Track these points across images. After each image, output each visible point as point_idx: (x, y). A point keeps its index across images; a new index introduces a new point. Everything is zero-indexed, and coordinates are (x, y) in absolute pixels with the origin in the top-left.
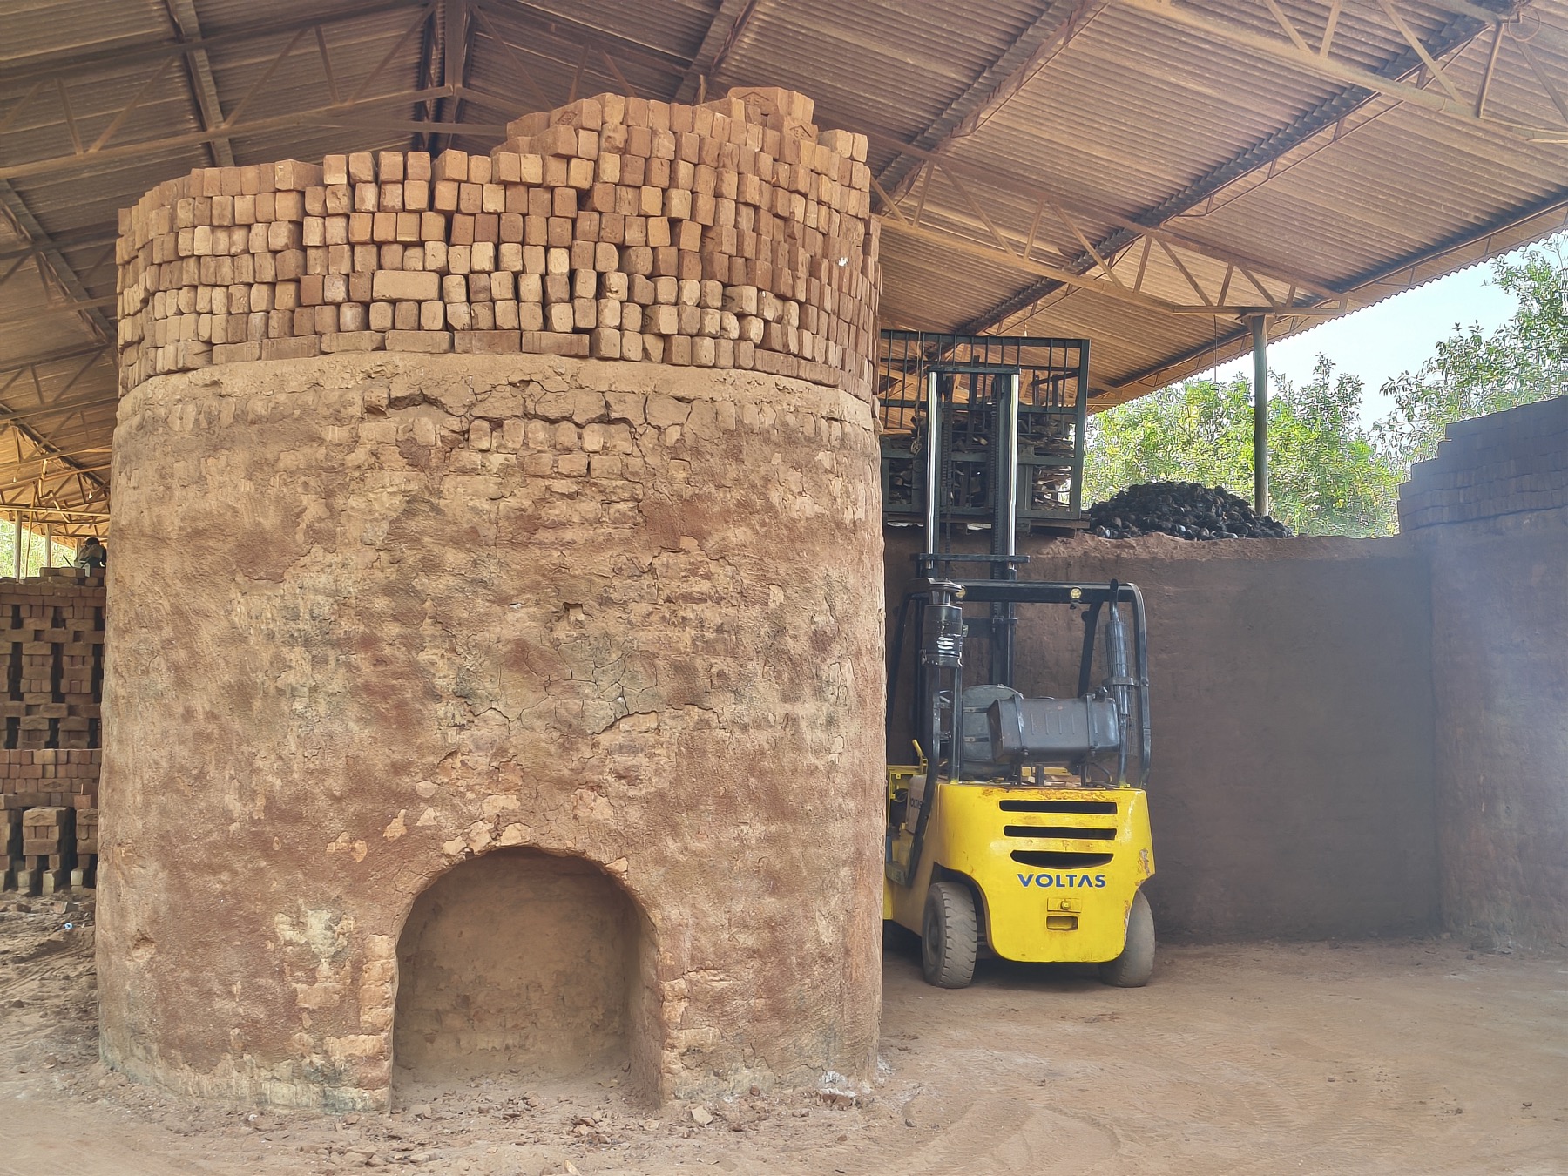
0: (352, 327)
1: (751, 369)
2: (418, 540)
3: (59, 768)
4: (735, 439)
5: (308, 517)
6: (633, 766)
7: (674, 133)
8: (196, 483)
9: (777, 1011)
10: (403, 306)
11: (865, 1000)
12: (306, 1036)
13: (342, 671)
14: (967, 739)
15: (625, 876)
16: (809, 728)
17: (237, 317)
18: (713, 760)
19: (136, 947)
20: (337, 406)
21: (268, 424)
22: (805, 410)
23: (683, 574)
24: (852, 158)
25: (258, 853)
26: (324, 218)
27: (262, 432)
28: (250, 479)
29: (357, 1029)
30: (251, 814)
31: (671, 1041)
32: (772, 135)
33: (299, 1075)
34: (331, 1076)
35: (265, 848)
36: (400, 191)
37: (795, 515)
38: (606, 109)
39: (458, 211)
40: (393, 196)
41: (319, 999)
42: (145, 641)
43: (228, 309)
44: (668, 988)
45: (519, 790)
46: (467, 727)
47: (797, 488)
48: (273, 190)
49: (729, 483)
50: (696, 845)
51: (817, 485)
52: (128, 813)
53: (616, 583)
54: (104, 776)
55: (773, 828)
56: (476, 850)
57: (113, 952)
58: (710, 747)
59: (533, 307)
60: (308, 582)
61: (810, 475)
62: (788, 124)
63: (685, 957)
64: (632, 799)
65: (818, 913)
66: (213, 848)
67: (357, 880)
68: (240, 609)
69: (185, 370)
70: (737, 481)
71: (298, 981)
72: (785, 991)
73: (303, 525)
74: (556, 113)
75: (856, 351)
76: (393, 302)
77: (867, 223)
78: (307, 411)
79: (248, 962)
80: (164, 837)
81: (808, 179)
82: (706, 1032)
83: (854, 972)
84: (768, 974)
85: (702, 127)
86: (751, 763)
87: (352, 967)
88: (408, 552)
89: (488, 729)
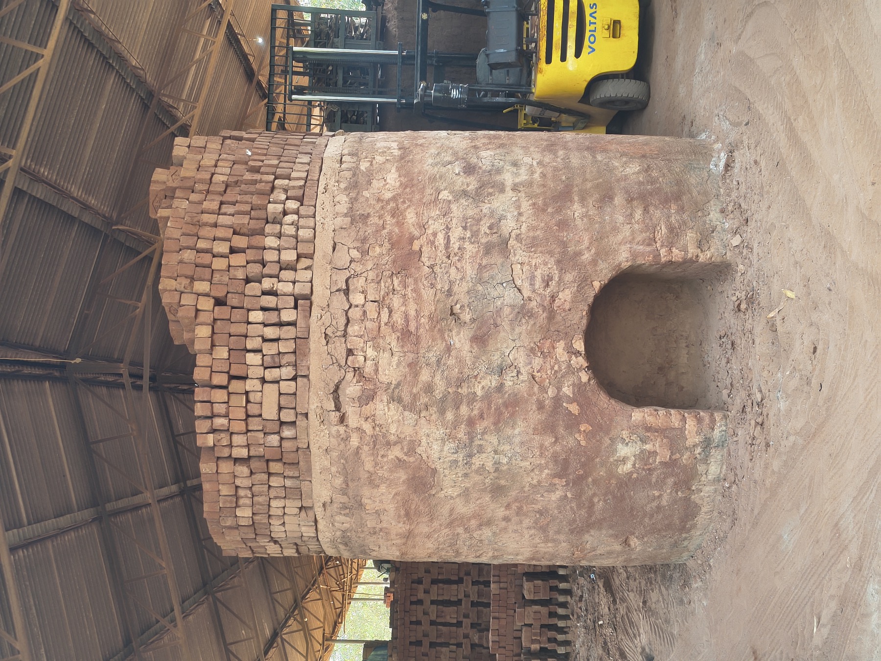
0: (294, 431)
1: (315, 208)
2: (415, 396)
3: (502, 581)
4: (356, 218)
5: (401, 455)
6: (542, 277)
7: (180, 250)
8: (379, 515)
9: (677, 197)
10: (283, 403)
11: (669, 146)
12: (685, 457)
13: (486, 437)
14: (507, 82)
15: (603, 282)
16: (519, 177)
17: (287, 493)
18: (538, 233)
19: (629, 545)
20: (339, 439)
21: (348, 476)
22: (337, 177)
23: (434, 249)
24: (189, 147)
25: (584, 482)
26: (232, 446)
27: (353, 480)
28: (379, 486)
29: (682, 430)
30: (562, 486)
31: (694, 257)
32: (178, 193)
33: (705, 461)
34: (707, 444)
35: (581, 479)
36: (217, 404)
37: (398, 184)
38: (168, 289)
39: (228, 373)
40: (220, 409)
41: (665, 450)
42: (464, 542)
43: (283, 498)
44: (665, 259)
45: (554, 341)
46: (518, 369)
47: (382, 183)
48: (216, 474)
49: (381, 222)
50: (586, 243)
51: (380, 170)
52: (557, 551)
53: (439, 287)
54: (534, 563)
55: (576, 198)
56: (587, 365)
57: (631, 557)
58: (531, 234)
59: (283, 331)
60: (436, 455)
61: (374, 175)
62: (171, 184)
63: (648, 249)
64: (560, 278)
65: (623, 173)
66: (580, 506)
67: (601, 428)
68: (450, 492)
69: (316, 521)
70: (380, 217)
71: (655, 461)
72: (667, 192)
73: (405, 458)
74: (170, 317)
75: (299, 146)
76: (280, 408)
77: (225, 138)
78: (342, 455)
79: (643, 488)
80: (572, 532)
81: (203, 172)
82: (690, 238)
83: (654, 152)
84: (658, 202)
85: (176, 234)
86: (540, 210)
87: (648, 432)
88: (421, 401)
89: (520, 358)
